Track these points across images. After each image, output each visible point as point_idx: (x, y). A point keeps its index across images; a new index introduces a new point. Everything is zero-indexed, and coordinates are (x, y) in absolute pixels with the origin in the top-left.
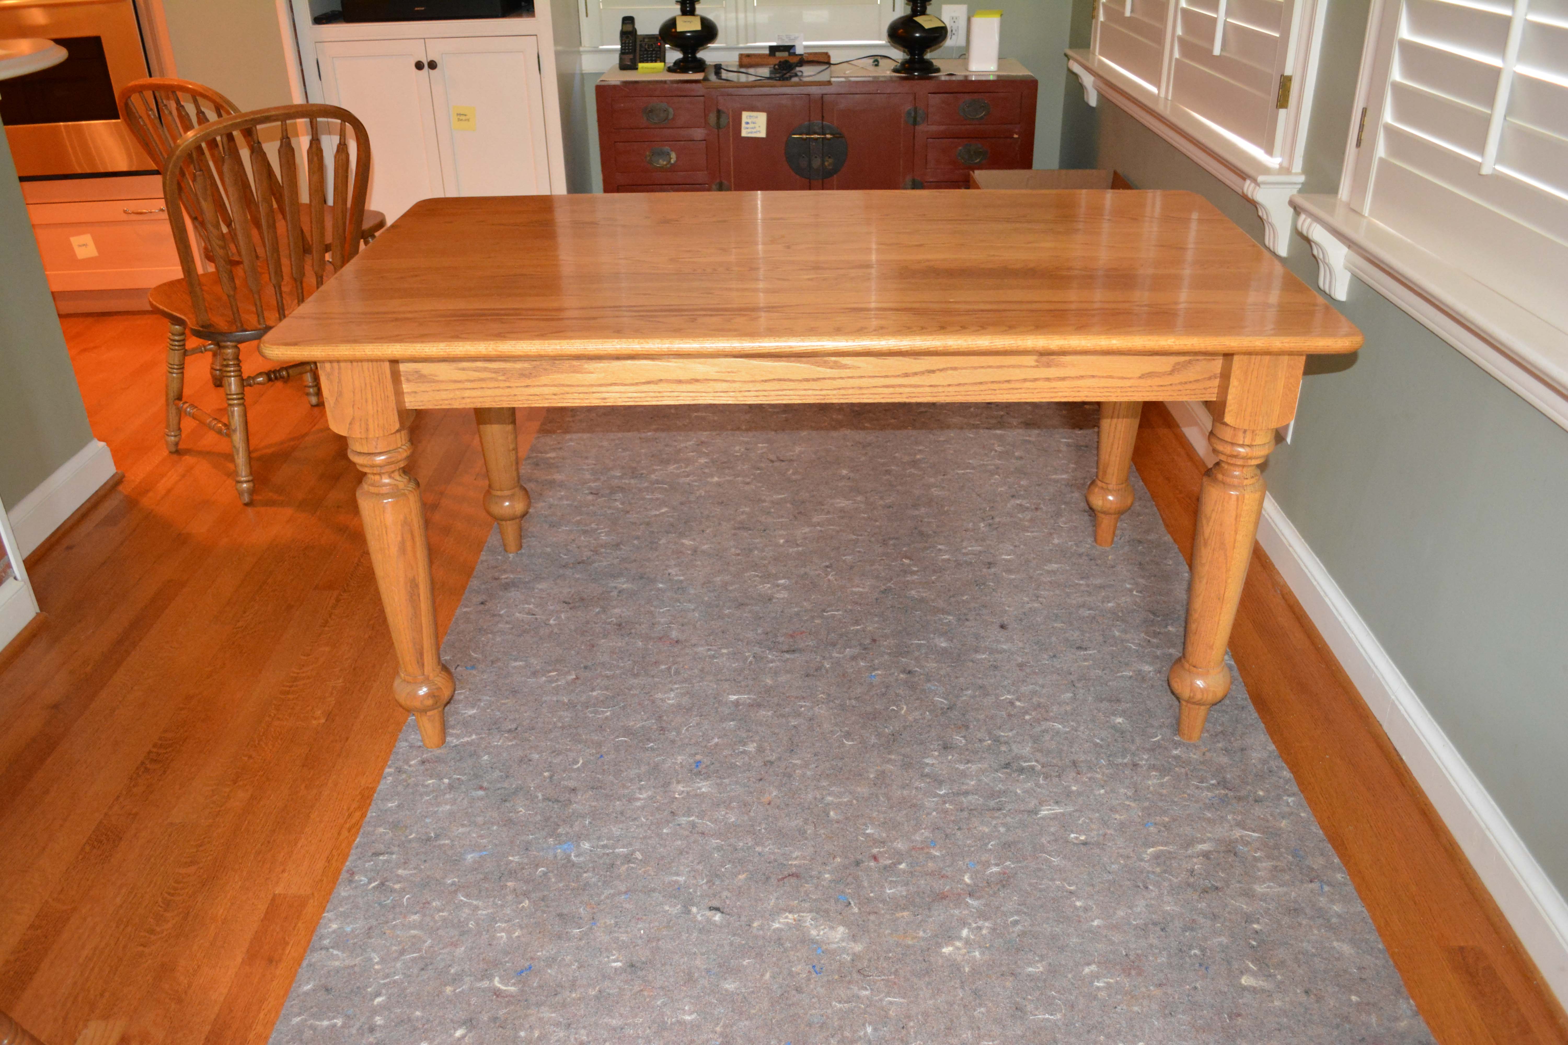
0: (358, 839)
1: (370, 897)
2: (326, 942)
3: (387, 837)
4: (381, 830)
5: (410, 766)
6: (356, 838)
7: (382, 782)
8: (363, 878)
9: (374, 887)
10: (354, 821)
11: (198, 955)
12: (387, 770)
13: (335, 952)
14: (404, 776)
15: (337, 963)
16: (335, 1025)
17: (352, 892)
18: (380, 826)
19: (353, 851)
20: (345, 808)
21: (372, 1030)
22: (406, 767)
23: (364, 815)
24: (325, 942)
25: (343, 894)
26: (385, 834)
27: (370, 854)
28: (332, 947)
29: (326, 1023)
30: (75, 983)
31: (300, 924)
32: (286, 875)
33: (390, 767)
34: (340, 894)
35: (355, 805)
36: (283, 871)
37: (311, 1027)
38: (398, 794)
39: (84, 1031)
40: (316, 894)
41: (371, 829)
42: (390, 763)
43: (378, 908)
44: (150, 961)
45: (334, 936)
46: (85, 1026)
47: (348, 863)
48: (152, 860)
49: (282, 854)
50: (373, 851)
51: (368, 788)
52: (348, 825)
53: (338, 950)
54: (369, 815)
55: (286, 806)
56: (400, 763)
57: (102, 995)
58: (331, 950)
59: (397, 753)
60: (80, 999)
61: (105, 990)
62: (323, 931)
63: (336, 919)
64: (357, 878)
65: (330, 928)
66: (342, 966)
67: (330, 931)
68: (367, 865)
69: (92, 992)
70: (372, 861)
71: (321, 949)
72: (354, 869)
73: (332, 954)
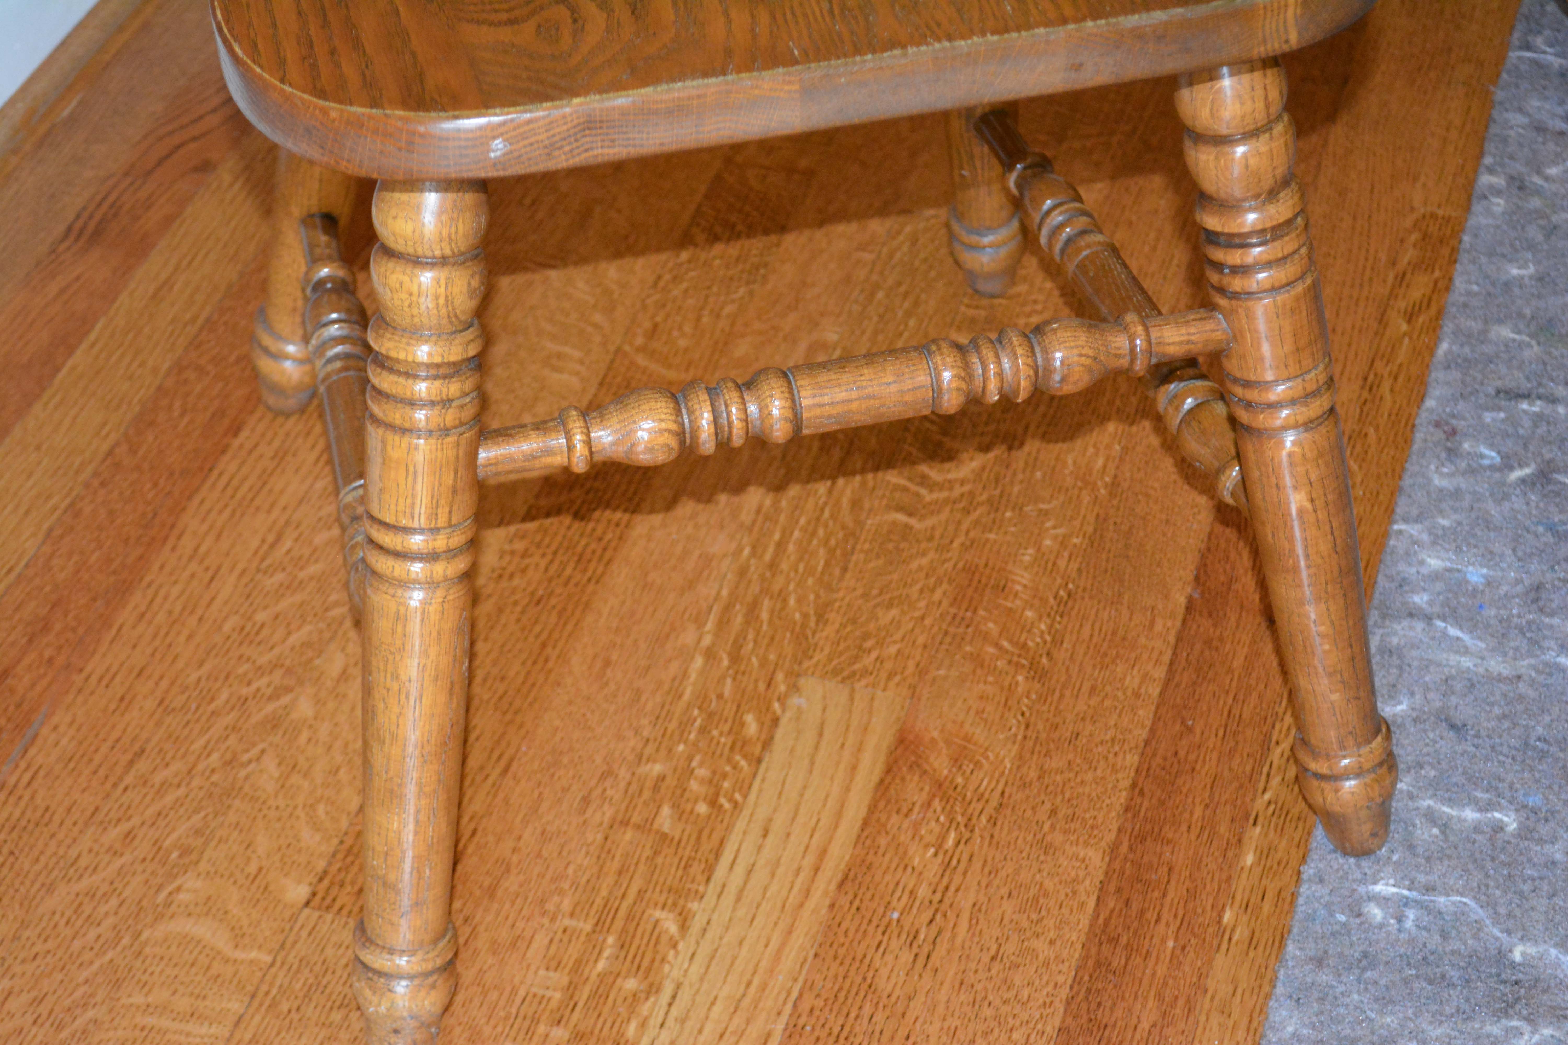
0: (1444, 346)
1: (1518, 503)
2: (1420, 599)
3: (1527, 354)
4: (1505, 332)
5: (1547, 179)
6: (1437, 341)
7: (1477, 207)
8: (1484, 450)
9: (1523, 481)
10: (1416, 294)
11: (1062, 563)
12: (1485, 179)
13: (1453, 631)
14: (1535, 203)
15: (1467, 662)
16: (1499, 828)
17: (1462, 482)
18: (1500, 322)
19: (1437, 375)
20: (1383, 256)
22: (1537, 180)
23: (1444, 285)
24: (1417, 599)
25: (1437, 480)
26: (1521, 345)
27: (1491, 390)
28: (1443, 618)
30: (743, 572)
33: (1491, 171)
34: (1429, 480)
35: (1409, 255)
37: (1431, 817)
38: (1531, 246)
39: (795, 701)
41: (1475, 326)
42: (1488, 160)
43: (1549, 538)
44: (931, 555)
45: (1439, 586)
46: (794, 688)
47: (1430, 403)
48: (880, 295)
50: (1499, 383)
51: (1434, 216)
52: (1402, 304)
53: (1461, 628)
54: (1459, 283)
56: (1518, 167)
57: (821, 618)
58: (1440, 624)
59: (1505, 140)
60: (765, 615)
61: (828, 605)
62: (1402, 566)
63: (1434, 543)
64: (1466, 446)
65: (1422, 563)
66: (1481, 670)
67: (1424, 571)
68: (1488, 417)
69: (792, 601)
70: (1500, 409)
71: (1411, 615)
72: (1454, 422)
73: (1444, 634)
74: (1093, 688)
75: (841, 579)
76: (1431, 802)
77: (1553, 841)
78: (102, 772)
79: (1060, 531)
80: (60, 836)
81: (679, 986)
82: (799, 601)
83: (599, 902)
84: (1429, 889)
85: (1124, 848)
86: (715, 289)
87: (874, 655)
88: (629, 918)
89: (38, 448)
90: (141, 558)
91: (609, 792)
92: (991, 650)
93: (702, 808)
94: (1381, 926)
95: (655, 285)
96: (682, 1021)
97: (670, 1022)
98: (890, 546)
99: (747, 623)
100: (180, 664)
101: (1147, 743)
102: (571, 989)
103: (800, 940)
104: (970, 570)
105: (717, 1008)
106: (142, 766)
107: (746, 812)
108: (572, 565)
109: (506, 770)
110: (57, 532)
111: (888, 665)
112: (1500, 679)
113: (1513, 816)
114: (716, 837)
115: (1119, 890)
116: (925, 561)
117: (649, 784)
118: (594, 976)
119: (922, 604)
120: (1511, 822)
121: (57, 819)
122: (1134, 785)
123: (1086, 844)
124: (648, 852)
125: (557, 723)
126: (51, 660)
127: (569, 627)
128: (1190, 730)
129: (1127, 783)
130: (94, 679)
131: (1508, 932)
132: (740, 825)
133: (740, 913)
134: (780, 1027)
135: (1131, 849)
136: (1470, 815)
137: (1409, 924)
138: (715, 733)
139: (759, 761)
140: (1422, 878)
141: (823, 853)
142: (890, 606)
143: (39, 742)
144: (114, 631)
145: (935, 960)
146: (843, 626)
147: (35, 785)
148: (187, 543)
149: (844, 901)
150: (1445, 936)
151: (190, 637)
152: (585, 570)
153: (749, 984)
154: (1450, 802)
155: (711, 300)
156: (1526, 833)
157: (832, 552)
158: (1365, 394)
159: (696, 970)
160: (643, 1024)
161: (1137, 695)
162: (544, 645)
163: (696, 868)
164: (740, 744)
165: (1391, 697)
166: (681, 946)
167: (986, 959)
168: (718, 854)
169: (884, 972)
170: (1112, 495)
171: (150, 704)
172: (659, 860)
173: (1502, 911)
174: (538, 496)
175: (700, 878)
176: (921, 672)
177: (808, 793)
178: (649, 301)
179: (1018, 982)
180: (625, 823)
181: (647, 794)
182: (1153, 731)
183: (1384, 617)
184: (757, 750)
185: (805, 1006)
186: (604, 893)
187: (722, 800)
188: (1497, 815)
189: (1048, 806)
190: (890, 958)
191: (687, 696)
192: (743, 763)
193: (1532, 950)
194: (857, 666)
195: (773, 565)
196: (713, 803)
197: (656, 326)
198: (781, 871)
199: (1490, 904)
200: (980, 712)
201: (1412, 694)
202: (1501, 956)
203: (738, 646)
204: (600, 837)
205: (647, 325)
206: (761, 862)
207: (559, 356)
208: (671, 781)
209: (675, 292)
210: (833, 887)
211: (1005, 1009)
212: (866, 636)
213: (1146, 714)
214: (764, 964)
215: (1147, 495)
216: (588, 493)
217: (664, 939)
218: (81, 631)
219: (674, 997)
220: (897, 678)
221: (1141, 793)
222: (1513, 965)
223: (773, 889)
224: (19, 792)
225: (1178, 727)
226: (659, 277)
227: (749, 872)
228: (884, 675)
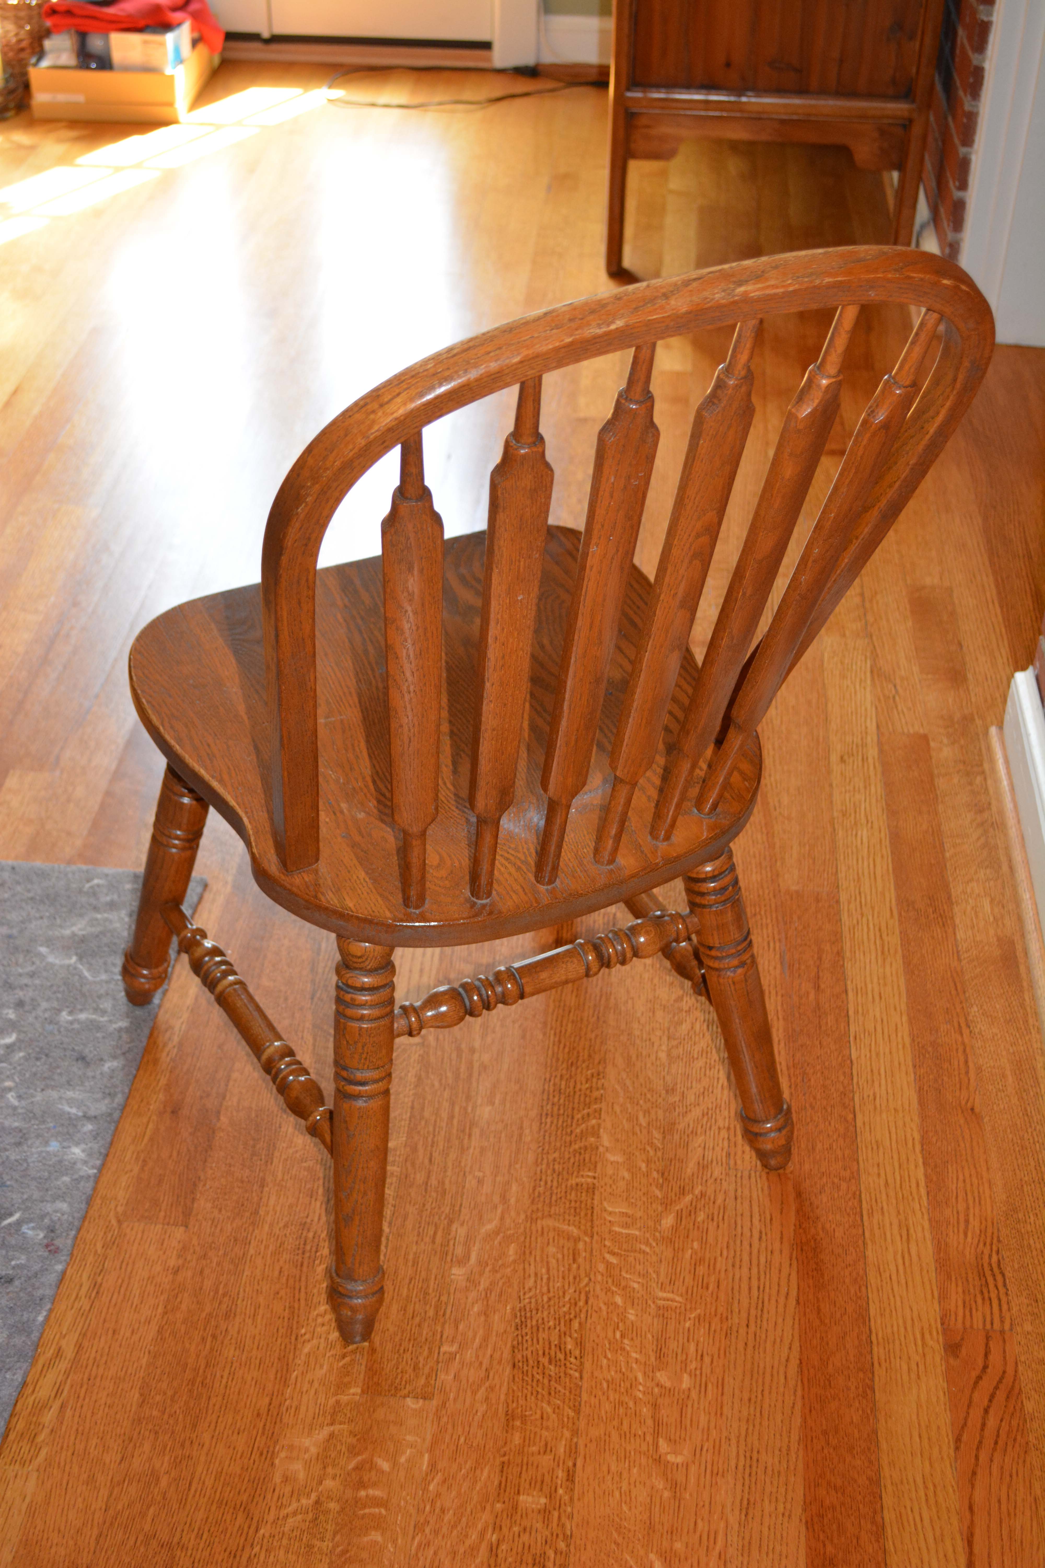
2: (89, 1127)
6: (43, 1326)
8: (30, 1233)
9: (11, 1215)
10: (51, 1376)
13: (74, 1111)
15: (70, 1094)
16: (71, 1013)
17: (49, 1208)
19: (49, 1293)
20: (69, 1412)
21: (20, 1004)
25: (64, 1206)
27: (17, 1283)
28: (78, 1116)
29: (83, 1016)
31: (136, 1169)
32: (172, 1262)
34: (69, 1206)
35: (49, 1415)
36: (176, 1271)
37: (103, 1014)
40: (114, 1222)
41: (16, 1340)
45: (76, 1135)
47: (59, 1268)
49: (184, 1307)
50: (10, 1286)
53: (69, 1113)
55: (194, 1426)
58: (80, 1114)
60: (449, 1074)
61: (416, 1086)
62: (95, 1146)
63: (75, 1163)
64: (41, 1235)
65: (83, 1151)
66: (62, 1091)
67: (83, 1146)
68: (22, 1260)
69: (437, 1084)
70: (13, 1268)
71: (95, 1117)
72: (46, 1254)
73: (78, 1108)
75: (413, 1102)
76: (101, 1019)
77: (46, 1010)
82: (433, 1086)
86: (545, 1299)
95: (587, 1294)
99: (458, 1069)
108: (563, 1087)
110: (848, 1064)
112: (53, 1088)
113: (62, 1019)
120: (64, 1016)
126: (801, 999)
131: (75, 968)
144: (780, 1017)
146: (406, 1075)
147: (766, 944)
150: (105, 962)
152: (554, 1085)
154: (92, 1021)
155: (545, 1289)
158: (99, 1280)
162: (560, 1042)
165: (113, 1070)
170: (263, 1179)
173: (77, 978)
174: (599, 1125)
178: (586, 1280)
183: (110, 1115)
195: (453, 1104)
197: (574, 1260)
201: (101, 1073)
203: (459, 1056)
205: (580, 1260)
207: (626, 1226)
209: (571, 1290)
215: (242, 1182)
216: (571, 1132)
226: (587, 1302)
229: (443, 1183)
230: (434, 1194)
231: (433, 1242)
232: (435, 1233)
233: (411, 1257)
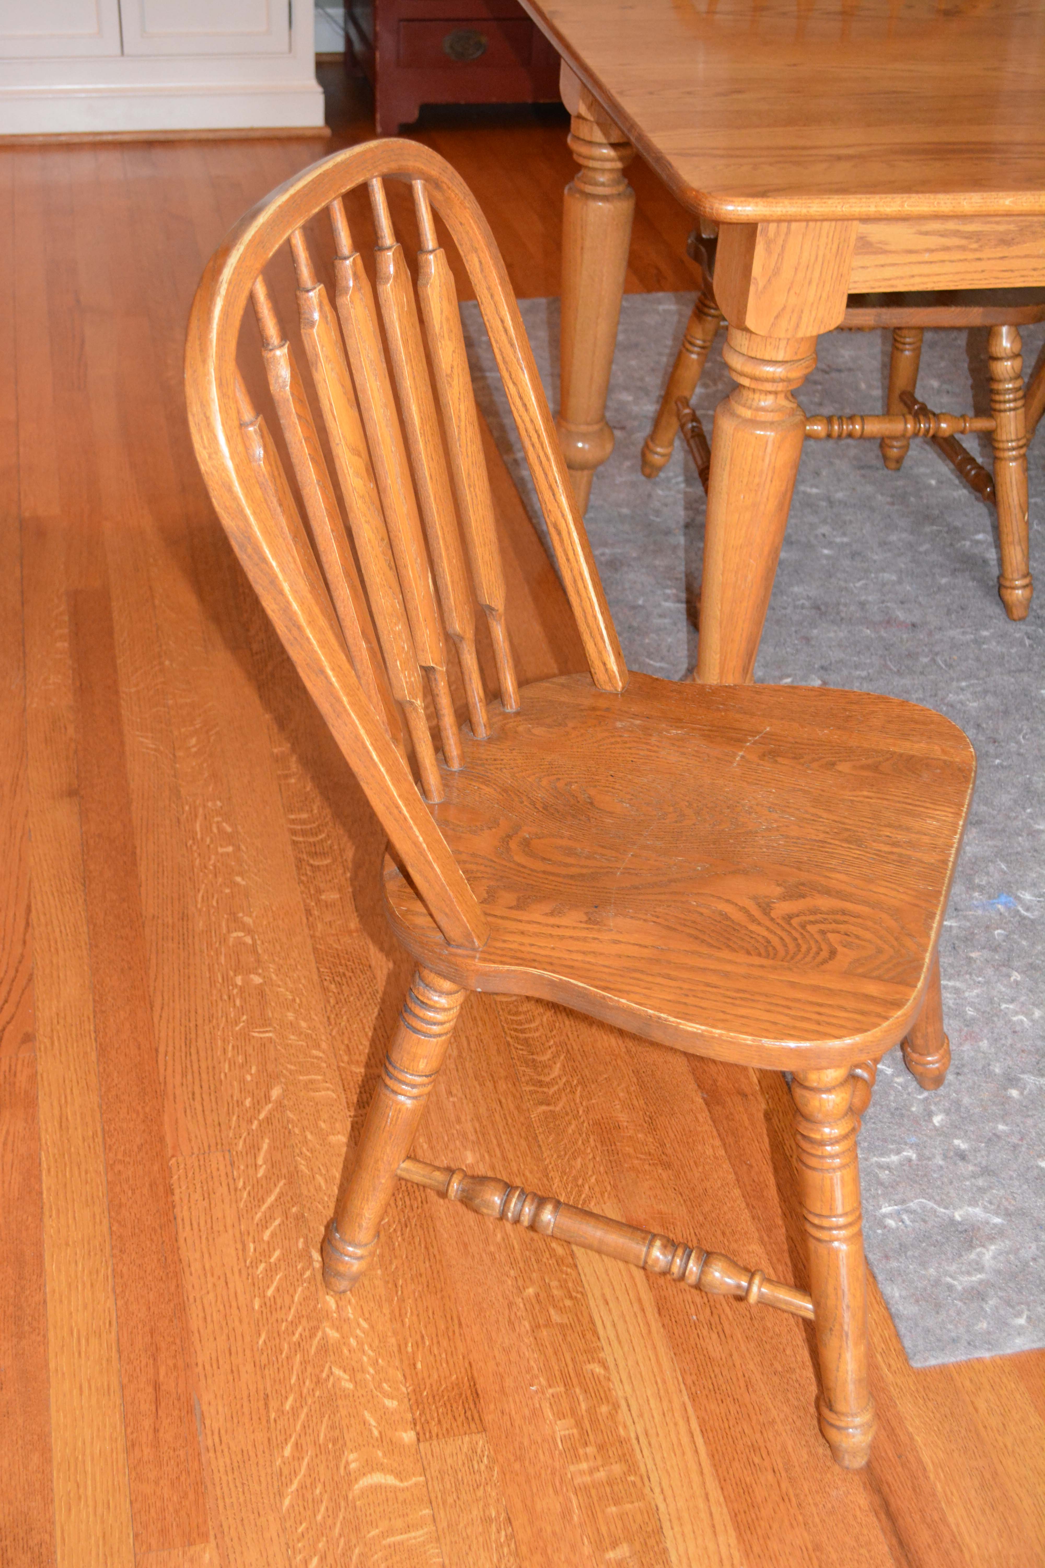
44: (574, 1122)
74: (695, 1163)
75: (542, 1153)
76: (875, 1159)
78: (255, 1417)
79: (623, 1085)
80: (261, 1462)
81: (626, 1400)
82: (531, 1172)
83: (557, 1373)
84: (903, 1202)
85: (766, 1238)
86: (362, 1014)
87: (587, 1187)
88: (578, 1375)
89: (67, 1244)
90: (178, 1286)
91: (519, 1314)
92: (636, 1162)
93: (568, 1303)
94: (898, 1228)
95: (330, 1024)
96: (641, 1415)
97: (636, 1420)
98: (552, 1125)
100: (248, 1339)
101: (738, 1181)
102: (579, 1424)
103: (662, 1350)
104: (597, 1123)
105: (652, 1402)
106: (273, 1404)
107: (590, 1295)
108: (407, 1199)
109: (460, 1324)
110: (118, 1290)
111: (597, 1189)
113: (911, 1151)
114: (585, 1314)
115: (779, 1260)
116: (573, 1127)
117: (534, 1301)
118: (584, 1413)
119: (589, 1150)
120: (911, 1154)
121: (252, 1454)
122: (748, 1205)
123: (749, 1244)
124: (560, 1337)
125: (466, 1288)
126: (175, 1366)
127: (432, 1233)
128: (751, 1166)
129: (743, 1205)
130: (208, 1367)
131: (947, 1208)
132: (592, 1303)
133: (626, 1349)
134: (686, 1398)
135: (770, 1237)
136: (894, 1158)
137: (908, 1222)
138: (545, 1260)
139: (576, 1266)
140: (896, 1197)
141: (640, 1300)
142: (575, 1158)
143: (206, 1414)
144: (197, 1335)
145: (728, 1332)
146: (561, 1177)
147: (224, 1440)
148: (196, 1267)
149: (667, 1320)
150: (925, 1221)
151: (241, 1321)
152: (416, 1199)
153: (656, 1383)
154: (882, 1155)
155: (364, 1021)
156: (921, 1157)
157: (526, 1139)
159: (628, 1388)
160: (625, 1426)
161: (716, 1158)
162: (427, 1248)
163: (589, 1335)
164: (560, 1261)
166: (612, 1378)
167: (749, 1321)
168: (593, 1323)
169: (710, 1348)
170: (632, 1057)
171: (250, 1367)
172: (569, 1339)
173: (938, 1199)
175: (595, 1339)
176: (615, 1187)
177: (610, 1272)
178: (334, 1033)
179: (769, 1325)
180: (538, 1326)
181: (537, 1307)
182: (736, 1173)
184: (571, 1260)
185: (689, 1382)
186: (556, 1368)
187: (574, 1294)
188: (905, 1153)
189: (719, 1232)
190: (707, 1340)
191: (516, 1247)
192: (569, 1270)
193: (961, 1212)
194: (583, 1196)
195: (504, 1158)
196: (571, 1297)
197: (348, 1046)
198: (627, 1318)
199: (931, 1198)
200: (656, 1196)
202: (952, 1221)
204: (532, 1339)
205: (343, 1047)
206: (616, 1319)
207: (312, 1082)
208: (543, 1295)
209: (343, 1024)
210: (657, 1315)
211: (774, 1341)
212: (576, 1179)
213: (726, 1166)
214: (655, 1370)
217: (602, 1378)
218: (178, 1341)
219: (628, 1406)
220: (606, 1194)
221: (753, 1207)
222: (960, 1223)
223: (631, 1329)
224: (219, 1448)
225: (745, 1167)
226: (329, 1018)
227: (614, 1325)
228: (599, 1195)
229: (480, 1085)
230: (484, 1074)
231: (467, 1037)
232: (469, 1044)
233: (480, 1023)
